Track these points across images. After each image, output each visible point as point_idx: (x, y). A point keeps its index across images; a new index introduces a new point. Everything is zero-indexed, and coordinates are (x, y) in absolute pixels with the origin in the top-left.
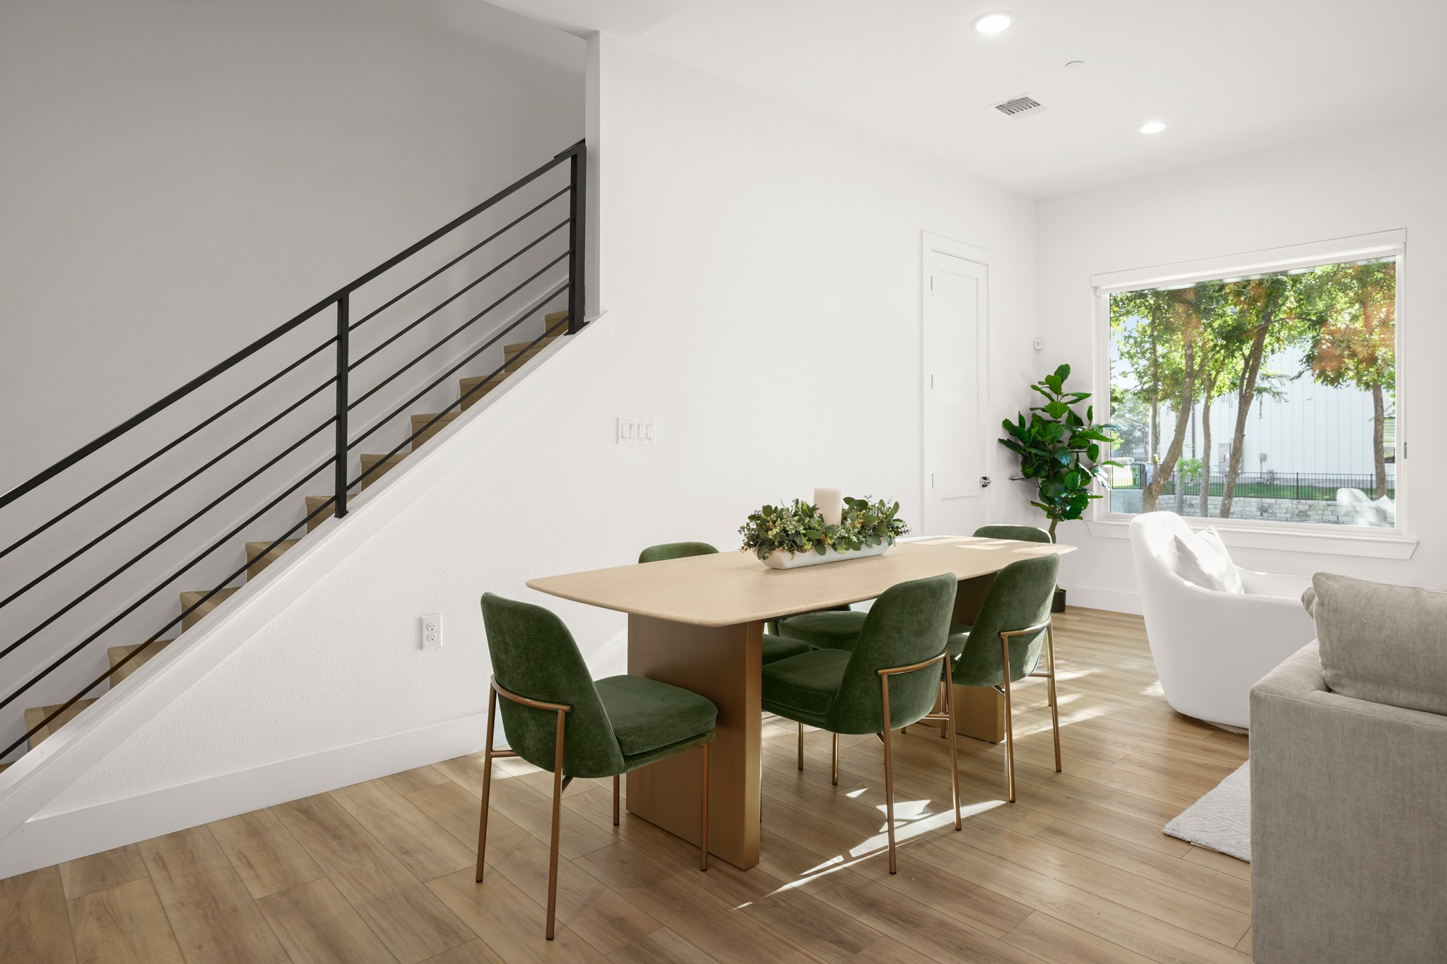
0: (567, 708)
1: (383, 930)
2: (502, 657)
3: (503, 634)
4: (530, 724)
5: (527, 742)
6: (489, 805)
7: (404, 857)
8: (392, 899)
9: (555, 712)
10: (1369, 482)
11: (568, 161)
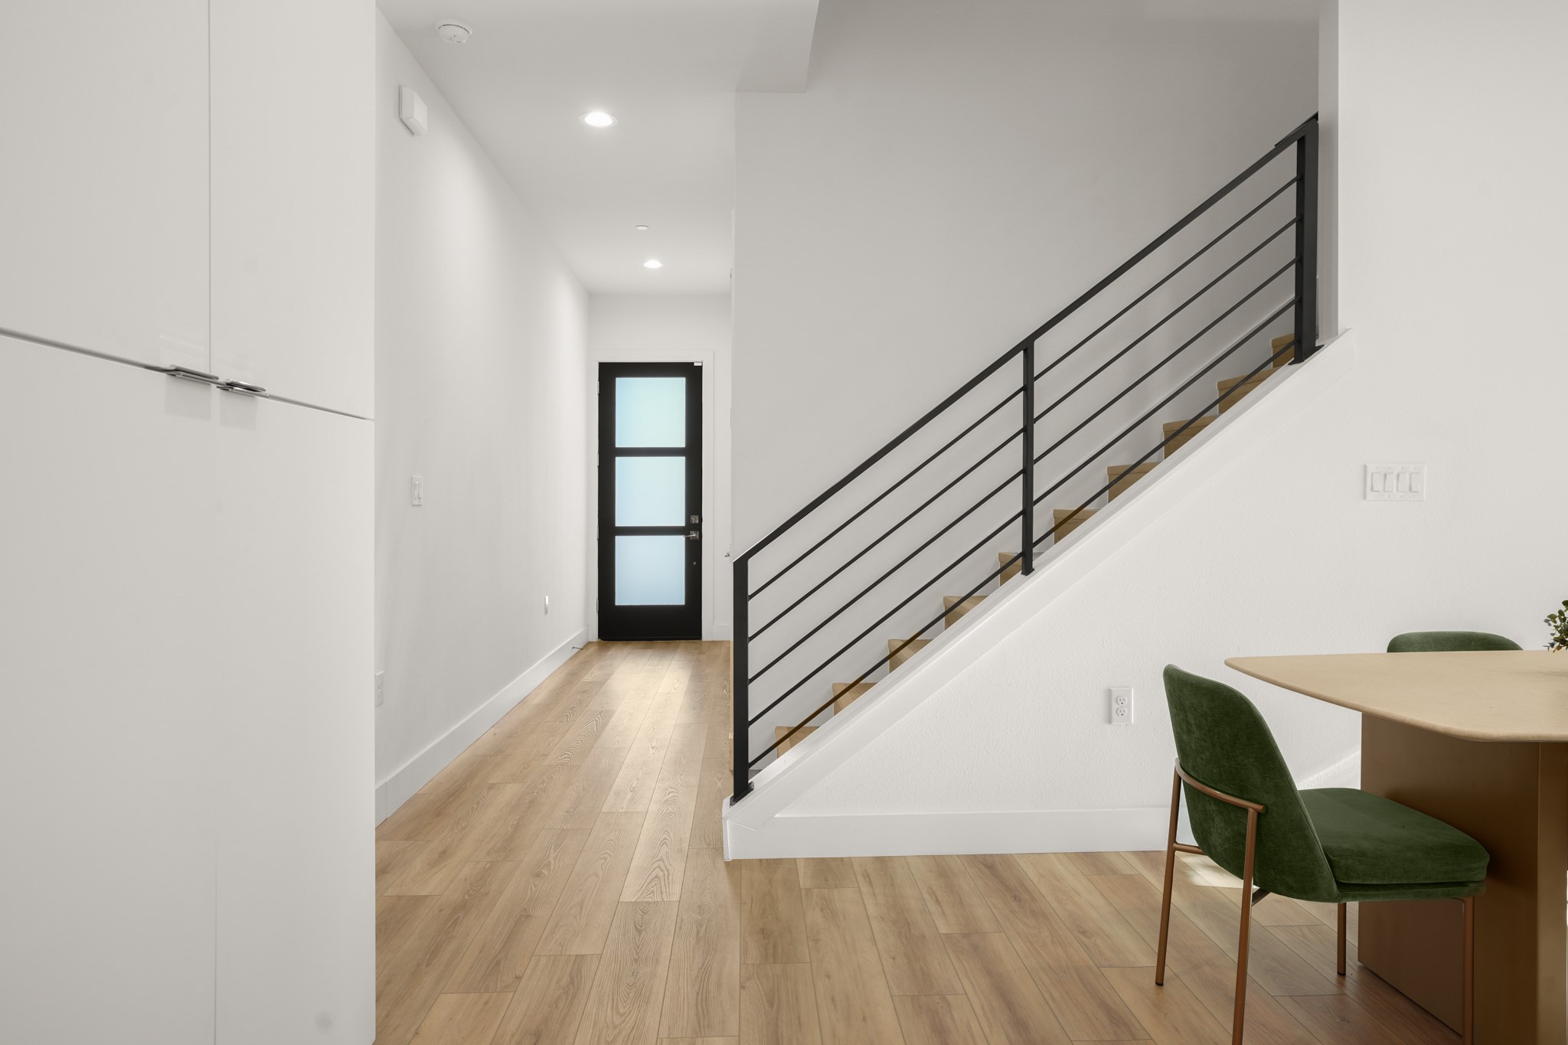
0: (1259, 807)
1: (1053, 999)
2: (1185, 737)
3: (1186, 712)
4: (1216, 819)
5: (1212, 839)
6: (1172, 901)
7: (1081, 936)
8: (1064, 972)
9: (1245, 810)
11: (1294, 146)
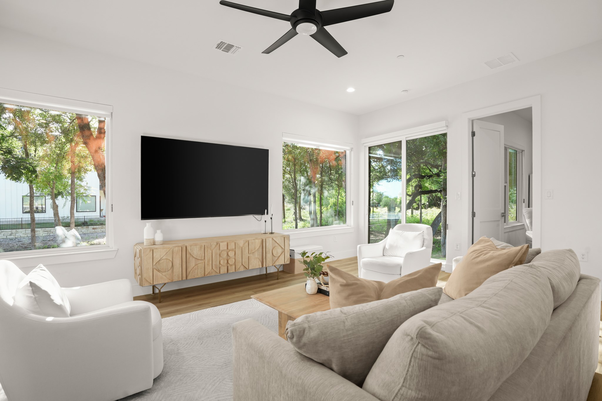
10: (21, 221)
